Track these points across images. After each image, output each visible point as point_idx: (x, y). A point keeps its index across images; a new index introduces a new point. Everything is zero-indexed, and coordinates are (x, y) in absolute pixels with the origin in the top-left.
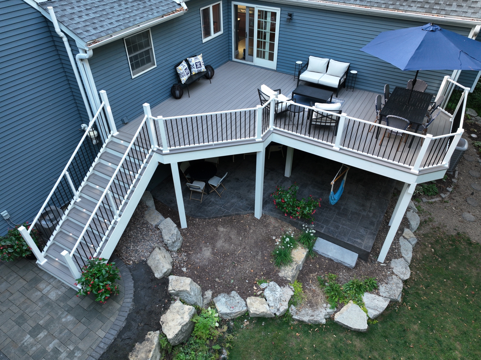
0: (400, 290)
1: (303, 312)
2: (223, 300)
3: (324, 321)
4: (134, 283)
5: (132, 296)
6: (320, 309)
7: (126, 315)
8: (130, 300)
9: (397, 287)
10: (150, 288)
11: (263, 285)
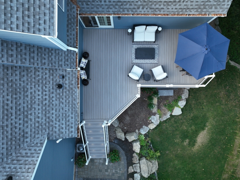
0: (188, 94)
1: (163, 118)
2: (142, 130)
3: (170, 117)
4: (119, 146)
5: (122, 150)
6: (168, 114)
7: (125, 155)
8: (122, 151)
9: (187, 93)
10: (124, 144)
11: (150, 119)
